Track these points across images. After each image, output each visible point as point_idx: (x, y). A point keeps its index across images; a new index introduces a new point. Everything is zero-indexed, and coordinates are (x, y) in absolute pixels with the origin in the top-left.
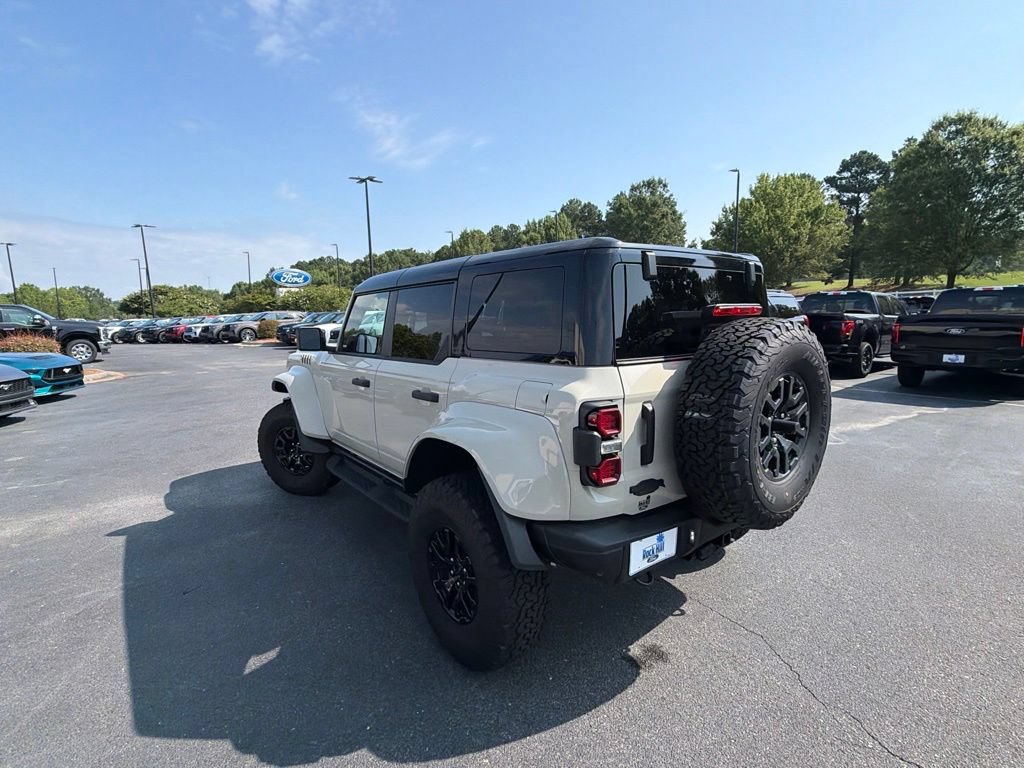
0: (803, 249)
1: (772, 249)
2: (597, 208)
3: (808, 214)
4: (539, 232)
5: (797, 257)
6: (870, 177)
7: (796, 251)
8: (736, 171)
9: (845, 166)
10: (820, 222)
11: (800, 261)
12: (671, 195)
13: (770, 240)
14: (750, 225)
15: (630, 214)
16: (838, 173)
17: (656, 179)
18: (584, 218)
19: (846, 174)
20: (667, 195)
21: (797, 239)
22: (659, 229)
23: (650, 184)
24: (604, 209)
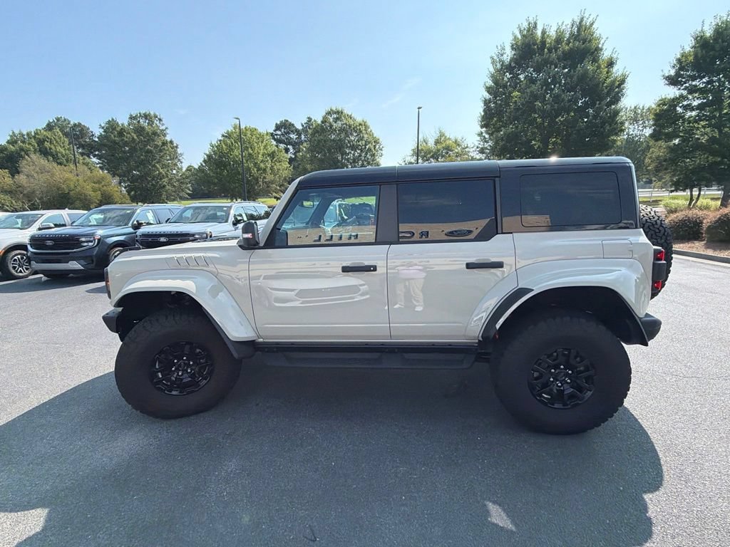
0: (269, 177)
1: (251, 176)
2: (88, 129)
3: (269, 155)
4: (29, 144)
5: (266, 182)
6: (292, 136)
7: (265, 178)
8: (237, 119)
9: (278, 127)
10: (276, 161)
11: (268, 184)
12: (167, 128)
13: (249, 169)
14: (234, 158)
15: (133, 138)
16: (275, 131)
17: (152, 113)
18: (77, 137)
19: (279, 133)
20: (163, 128)
21: (265, 170)
22: (162, 154)
23: (146, 116)
24: (97, 131)
